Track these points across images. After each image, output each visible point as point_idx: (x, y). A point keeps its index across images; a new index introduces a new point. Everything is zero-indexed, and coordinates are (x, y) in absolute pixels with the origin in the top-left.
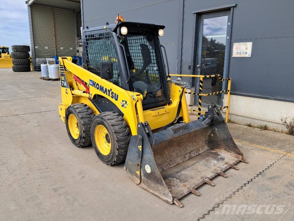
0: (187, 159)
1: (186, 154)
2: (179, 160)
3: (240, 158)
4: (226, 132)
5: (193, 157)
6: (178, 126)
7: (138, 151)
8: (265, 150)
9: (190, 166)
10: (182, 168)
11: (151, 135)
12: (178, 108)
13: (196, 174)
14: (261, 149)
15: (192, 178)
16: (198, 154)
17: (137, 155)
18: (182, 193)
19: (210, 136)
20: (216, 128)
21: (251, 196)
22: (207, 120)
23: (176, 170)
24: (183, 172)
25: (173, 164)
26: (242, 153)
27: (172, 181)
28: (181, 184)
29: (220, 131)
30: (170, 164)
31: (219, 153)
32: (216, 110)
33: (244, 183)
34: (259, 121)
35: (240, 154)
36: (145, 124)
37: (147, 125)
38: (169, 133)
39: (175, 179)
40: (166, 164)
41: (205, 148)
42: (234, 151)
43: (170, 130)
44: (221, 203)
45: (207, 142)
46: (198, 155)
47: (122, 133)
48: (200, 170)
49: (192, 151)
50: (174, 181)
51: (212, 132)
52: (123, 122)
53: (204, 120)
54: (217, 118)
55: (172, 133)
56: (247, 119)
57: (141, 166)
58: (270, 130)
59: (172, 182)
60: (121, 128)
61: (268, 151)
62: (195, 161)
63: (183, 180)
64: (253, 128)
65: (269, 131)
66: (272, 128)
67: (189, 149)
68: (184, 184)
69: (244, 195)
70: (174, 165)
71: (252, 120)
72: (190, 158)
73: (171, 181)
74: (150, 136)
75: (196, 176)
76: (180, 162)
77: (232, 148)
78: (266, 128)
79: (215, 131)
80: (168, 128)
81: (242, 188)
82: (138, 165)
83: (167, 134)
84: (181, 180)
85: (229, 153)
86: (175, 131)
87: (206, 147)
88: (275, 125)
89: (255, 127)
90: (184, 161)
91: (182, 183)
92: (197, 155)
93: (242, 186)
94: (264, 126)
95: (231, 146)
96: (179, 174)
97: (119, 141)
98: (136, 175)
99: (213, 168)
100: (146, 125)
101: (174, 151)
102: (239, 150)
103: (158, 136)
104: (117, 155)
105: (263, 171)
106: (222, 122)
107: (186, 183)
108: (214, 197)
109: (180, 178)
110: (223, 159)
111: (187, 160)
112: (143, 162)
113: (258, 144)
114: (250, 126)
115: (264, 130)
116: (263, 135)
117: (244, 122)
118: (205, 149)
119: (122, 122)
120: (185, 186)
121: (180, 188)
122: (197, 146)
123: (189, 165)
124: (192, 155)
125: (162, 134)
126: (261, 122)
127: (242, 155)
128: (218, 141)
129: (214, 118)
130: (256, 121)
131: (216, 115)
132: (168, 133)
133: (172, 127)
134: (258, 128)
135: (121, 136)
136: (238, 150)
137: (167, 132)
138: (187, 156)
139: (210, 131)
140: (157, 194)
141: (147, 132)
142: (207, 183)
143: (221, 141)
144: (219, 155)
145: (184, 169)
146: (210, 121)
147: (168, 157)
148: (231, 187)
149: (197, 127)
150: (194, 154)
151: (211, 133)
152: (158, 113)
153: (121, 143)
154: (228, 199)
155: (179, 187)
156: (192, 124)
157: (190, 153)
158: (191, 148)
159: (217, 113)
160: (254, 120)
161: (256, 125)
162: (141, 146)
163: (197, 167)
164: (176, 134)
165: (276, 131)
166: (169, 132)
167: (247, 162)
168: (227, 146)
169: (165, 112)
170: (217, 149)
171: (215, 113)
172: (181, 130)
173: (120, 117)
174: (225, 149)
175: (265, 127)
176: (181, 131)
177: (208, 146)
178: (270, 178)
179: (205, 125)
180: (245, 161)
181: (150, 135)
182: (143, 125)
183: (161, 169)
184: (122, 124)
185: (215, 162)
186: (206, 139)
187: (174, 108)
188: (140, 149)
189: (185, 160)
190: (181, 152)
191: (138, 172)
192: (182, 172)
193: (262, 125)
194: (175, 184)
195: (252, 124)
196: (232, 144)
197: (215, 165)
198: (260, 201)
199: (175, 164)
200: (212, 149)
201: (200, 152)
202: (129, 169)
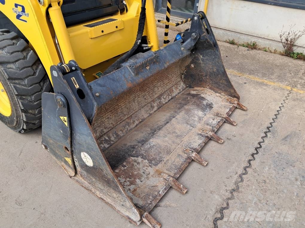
0: (156, 108)
1: (153, 101)
2: (143, 114)
3: (235, 103)
4: (218, 62)
5: (164, 105)
6: (141, 57)
7: (62, 126)
8: (262, 84)
9: (162, 126)
10: (149, 130)
11: (88, 94)
12: (140, 20)
13: (173, 142)
14: (257, 82)
15: (169, 152)
16: (170, 97)
17: (60, 132)
18: (156, 193)
19: (188, 67)
20: (201, 54)
21: (267, 181)
22: (189, 42)
23: (140, 136)
24: (153, 141)
25: (134, 122)
26: (238, 96)
27: (135, 164)
28: (151, 170)
29: (207, 59)
30: (129, 124)
31: (202, 95)
32: (205, 24)
33: (251, 153)
34: (246, 37)
35: (234, 97)
36: (71, 68)
37: (76, 70)
38: (126, 75)
39: (140, 159)
40: (121, 124)
41: (179, 86)
42: (225, 91)
43: (129, 68)
44: (225, 205)
45: (183, 76)
46: (172, 99)
47: (27, 77)
48: (179, 133)
49: (161, 95)
50: (138, 163)
51: (193, 60)
52: (27, 54)
53: (183, 42)
54: (207, 40)
55: (133, 74)
56: (229, 33)
57: (72, 151)
58: (260, 49)
59: (136, 167)
60: (24, 68)
61: (266, 85)
62: (169, 115)
63: (154, 159)
64: (236, 46)
65: (259, 51)
66: (262, 47)
67: (159, 91)
68: (157, 168)
69: (257, 181)
70: (135, 124)
71: (236, 34)
72: (160, 107)
73: (133, 165)
74: (86, 96)
75: (173, 147)
76: (146, 116)
77: (224, 87)
78: (253, 47)
79: (198, 59)
80: (123, 65)
81: (250, 164)
82: (66, 148)
83: (123, 78)
84: (151, 161)
85: (218, 94)
86: (138, 70)
87: (182, 85)
88: (268, 42)
89: (240, 45)
90: (151, 115)
91: (153, 166)
92: (169, 100)
93: (250, 160)
94: (252, 44)
95: (222, 83)
96: (147, 146)
97: (24, 95)
98: (66, 162)
99: (199, 126)
100: (72, 71)
101: (134, 100)
102: (235, 90)
103: (104, 86)
104: (25, 120)
105: (271, 124)
106: (213, 44)
107: (160, 166)
108: (211, 192)
109: (149, 156)
110: (210, 106)
111: (155, 111)
112: (76, 146)
113: (250, 74)
114: (232, 43)
115: (252, 49)
116: (253, 58)
117: (226, 38)
118: (180, 88)
119: (25, 54)
120: (159, 173)
121: (151, 179)
122: (168, 84)
123: (160, 123)
124: (163, 101)
125: (113, 80)
126: (249, 37)
127: (238, 98)
128: (202, 75)
129: (202, 38)
130: (243, 37)
131: (205, 34)
132: (125, 77)
133: (131, 61)
134: (244, 46)
135: (25, 85)
136: (232, 91)
137: (123, 73)
138: (155, 105)
139: (190, 60)
140: (109, 200)
141: (77, 86)
142: (195, 160)
143: (206, 76)
144: (203, 99)
145: (153, 132)
146: (193, 45)
147: (125, 111)
148: (234, 163)
149: (173, 57)
150: (165, 99)
151: (191, 63)
152: (103, 32)
153: (29, 98)
154: (235, 194)
155: (148, 178)
156: (165, 52)
157: (159, 98)
158: (160, 89)
159: (207, 30)
160: (239, 35)
161: (241, 42)
162: (66, 118)
163: (175, 128)
164: (140, 76)
165: (267, 51)
166: (125, 73)
167: (245, 108)
168: (216, 83)
169: (116, 29)
170: (198, 86)
171: (204, 30)
172: (148, 66)
173: (20, 43)
174: (211, 88)
175: (254, 44)
176: (148, 68)
177: (184, 82)
178: (285, 138)
179: (185, 51)
180: (243, 107)
181: (85, 93)
182: (64, 73)
183: (114, 136)
184: (25, 58)
185: (200, 113)
186: (182, 72)
187: (132, 20)
188: (66, 124)
189: (152, 112)
190: (145, 98)
191: (69, 160)
192: (151, 140)
193: (249, 43)
194: (141, 172)
195: (236, 41)
196: (224, 82)
197: (200, 119)
198: (285, 191)
199: (137, 122)
200: (190, 87)
201: (174, 95)
202: (51, 149)
